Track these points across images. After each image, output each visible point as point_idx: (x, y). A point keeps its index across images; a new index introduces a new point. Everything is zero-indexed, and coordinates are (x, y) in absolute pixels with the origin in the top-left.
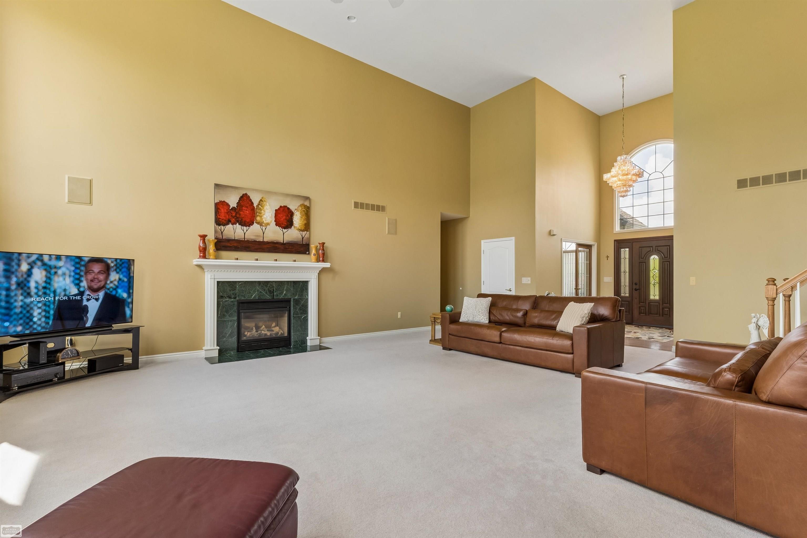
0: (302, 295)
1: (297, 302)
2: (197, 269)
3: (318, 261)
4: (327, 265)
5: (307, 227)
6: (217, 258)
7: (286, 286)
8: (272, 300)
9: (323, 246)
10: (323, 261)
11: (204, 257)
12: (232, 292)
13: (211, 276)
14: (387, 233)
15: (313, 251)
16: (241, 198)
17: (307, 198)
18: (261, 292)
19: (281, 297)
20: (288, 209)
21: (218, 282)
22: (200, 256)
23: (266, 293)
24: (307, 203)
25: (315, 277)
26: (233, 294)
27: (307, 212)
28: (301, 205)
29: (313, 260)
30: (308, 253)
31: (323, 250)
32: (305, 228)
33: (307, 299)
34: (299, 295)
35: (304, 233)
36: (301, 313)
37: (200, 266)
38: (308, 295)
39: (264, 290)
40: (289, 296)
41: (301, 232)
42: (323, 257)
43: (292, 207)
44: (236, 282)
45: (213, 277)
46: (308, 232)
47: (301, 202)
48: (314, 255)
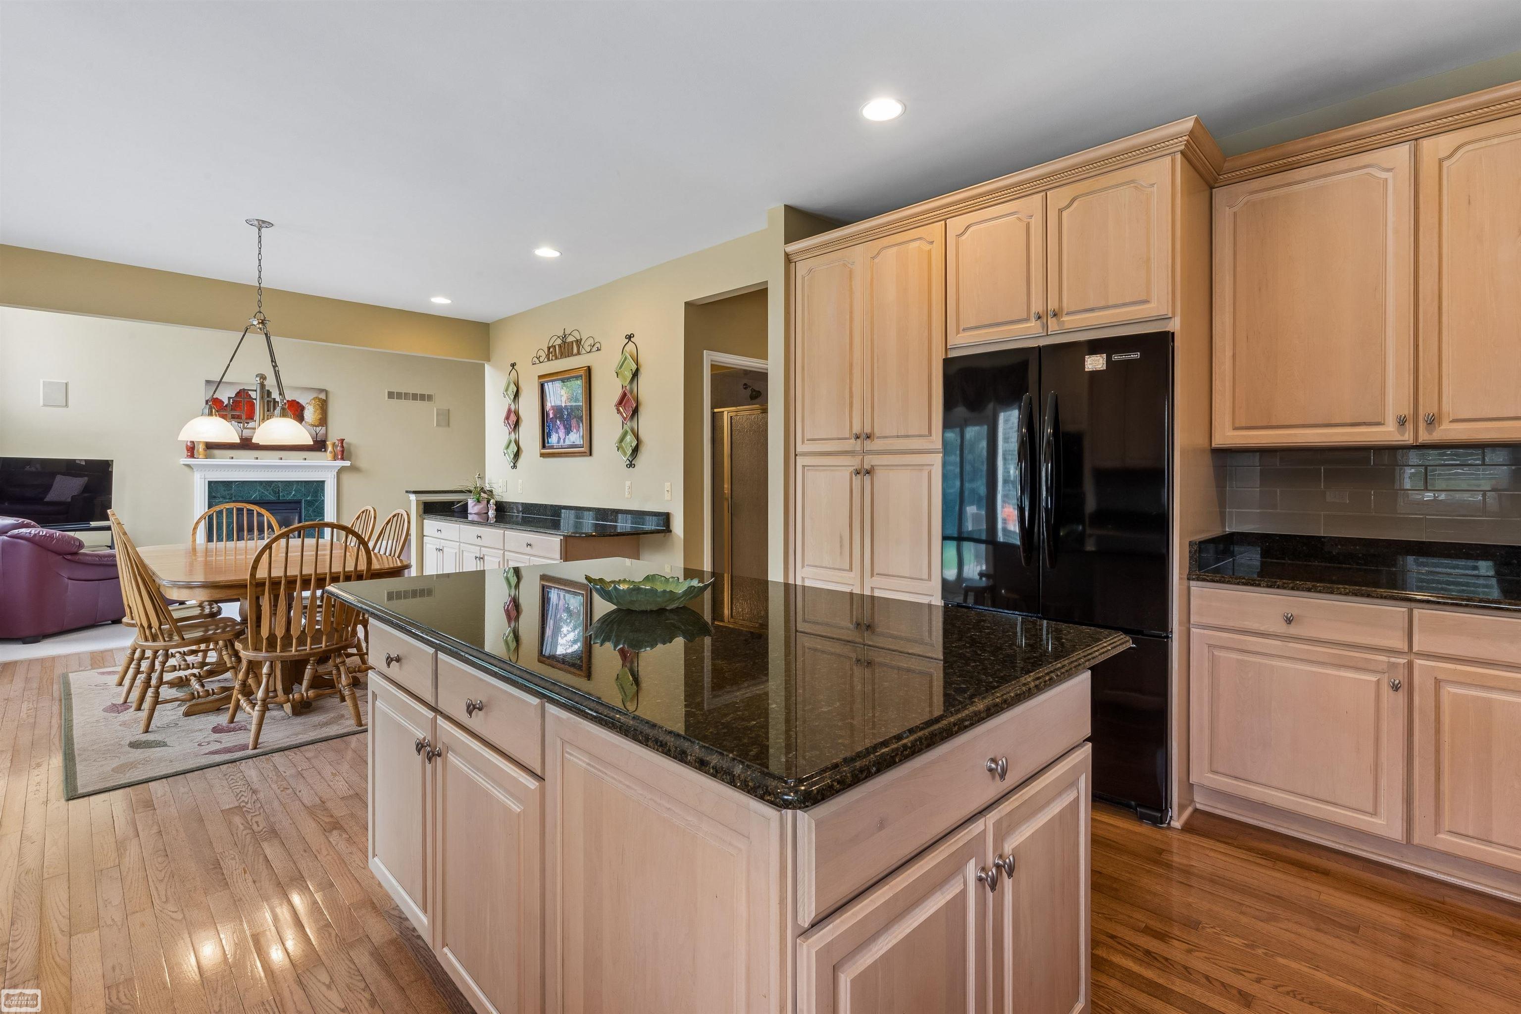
0: (317, 496)
1: (310, 504)
2: (186, 469)
3: (335, 458)
4: (347, 463)
5: (323, 421)
6: (207, 457)
7: (295, 486)
8: (278, 501)
9: (342, 443)
10: (342, 459)
11: (192, 456)
12: (227, 492)
13: (201, 476)
14: (435, 425)
15: (330, 449)
16: (238, 394)
17: (322, 391)
18: (263, 492)
19: (290, 497)
20: (298, 403)
21: (210, 483)
22: (188, 456)
23: (270, 493)
24: (323, 396)
25: (333, 476)
26: (228, 494)
27: (323, 406)
28: (314, 399)
29: (330, 459)
30: (323, 450)
31: (342, 447)
32: (320, 423)
33: (323, 501)
34: (312, 496)
35: (318, 429)
36: (315, 516)
37: (188, 466)
38: (324, 496)
39: (268, 490)
40: (298, 497)
41: (315, 428)
42: (342, 455)
43: (302, 401)
44: (231, 482)
45: (203, 477)
46: (325, 428)
47: (315, 395)
48: (331, 452)
